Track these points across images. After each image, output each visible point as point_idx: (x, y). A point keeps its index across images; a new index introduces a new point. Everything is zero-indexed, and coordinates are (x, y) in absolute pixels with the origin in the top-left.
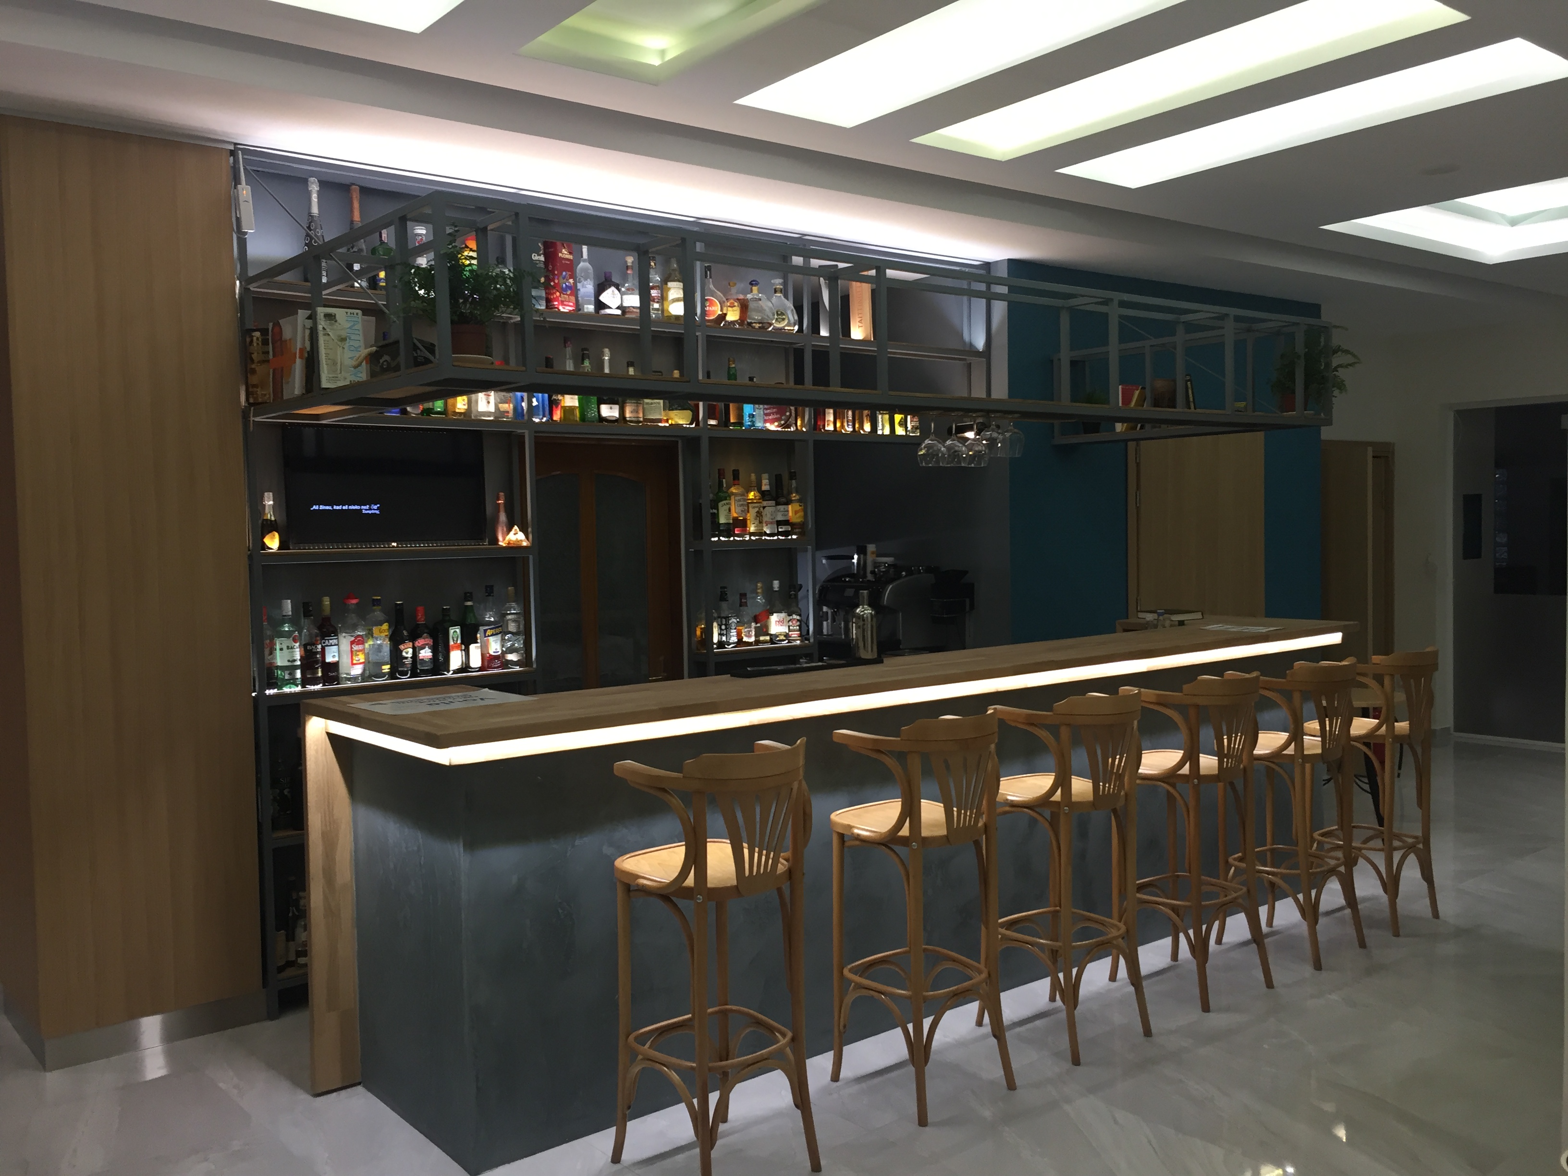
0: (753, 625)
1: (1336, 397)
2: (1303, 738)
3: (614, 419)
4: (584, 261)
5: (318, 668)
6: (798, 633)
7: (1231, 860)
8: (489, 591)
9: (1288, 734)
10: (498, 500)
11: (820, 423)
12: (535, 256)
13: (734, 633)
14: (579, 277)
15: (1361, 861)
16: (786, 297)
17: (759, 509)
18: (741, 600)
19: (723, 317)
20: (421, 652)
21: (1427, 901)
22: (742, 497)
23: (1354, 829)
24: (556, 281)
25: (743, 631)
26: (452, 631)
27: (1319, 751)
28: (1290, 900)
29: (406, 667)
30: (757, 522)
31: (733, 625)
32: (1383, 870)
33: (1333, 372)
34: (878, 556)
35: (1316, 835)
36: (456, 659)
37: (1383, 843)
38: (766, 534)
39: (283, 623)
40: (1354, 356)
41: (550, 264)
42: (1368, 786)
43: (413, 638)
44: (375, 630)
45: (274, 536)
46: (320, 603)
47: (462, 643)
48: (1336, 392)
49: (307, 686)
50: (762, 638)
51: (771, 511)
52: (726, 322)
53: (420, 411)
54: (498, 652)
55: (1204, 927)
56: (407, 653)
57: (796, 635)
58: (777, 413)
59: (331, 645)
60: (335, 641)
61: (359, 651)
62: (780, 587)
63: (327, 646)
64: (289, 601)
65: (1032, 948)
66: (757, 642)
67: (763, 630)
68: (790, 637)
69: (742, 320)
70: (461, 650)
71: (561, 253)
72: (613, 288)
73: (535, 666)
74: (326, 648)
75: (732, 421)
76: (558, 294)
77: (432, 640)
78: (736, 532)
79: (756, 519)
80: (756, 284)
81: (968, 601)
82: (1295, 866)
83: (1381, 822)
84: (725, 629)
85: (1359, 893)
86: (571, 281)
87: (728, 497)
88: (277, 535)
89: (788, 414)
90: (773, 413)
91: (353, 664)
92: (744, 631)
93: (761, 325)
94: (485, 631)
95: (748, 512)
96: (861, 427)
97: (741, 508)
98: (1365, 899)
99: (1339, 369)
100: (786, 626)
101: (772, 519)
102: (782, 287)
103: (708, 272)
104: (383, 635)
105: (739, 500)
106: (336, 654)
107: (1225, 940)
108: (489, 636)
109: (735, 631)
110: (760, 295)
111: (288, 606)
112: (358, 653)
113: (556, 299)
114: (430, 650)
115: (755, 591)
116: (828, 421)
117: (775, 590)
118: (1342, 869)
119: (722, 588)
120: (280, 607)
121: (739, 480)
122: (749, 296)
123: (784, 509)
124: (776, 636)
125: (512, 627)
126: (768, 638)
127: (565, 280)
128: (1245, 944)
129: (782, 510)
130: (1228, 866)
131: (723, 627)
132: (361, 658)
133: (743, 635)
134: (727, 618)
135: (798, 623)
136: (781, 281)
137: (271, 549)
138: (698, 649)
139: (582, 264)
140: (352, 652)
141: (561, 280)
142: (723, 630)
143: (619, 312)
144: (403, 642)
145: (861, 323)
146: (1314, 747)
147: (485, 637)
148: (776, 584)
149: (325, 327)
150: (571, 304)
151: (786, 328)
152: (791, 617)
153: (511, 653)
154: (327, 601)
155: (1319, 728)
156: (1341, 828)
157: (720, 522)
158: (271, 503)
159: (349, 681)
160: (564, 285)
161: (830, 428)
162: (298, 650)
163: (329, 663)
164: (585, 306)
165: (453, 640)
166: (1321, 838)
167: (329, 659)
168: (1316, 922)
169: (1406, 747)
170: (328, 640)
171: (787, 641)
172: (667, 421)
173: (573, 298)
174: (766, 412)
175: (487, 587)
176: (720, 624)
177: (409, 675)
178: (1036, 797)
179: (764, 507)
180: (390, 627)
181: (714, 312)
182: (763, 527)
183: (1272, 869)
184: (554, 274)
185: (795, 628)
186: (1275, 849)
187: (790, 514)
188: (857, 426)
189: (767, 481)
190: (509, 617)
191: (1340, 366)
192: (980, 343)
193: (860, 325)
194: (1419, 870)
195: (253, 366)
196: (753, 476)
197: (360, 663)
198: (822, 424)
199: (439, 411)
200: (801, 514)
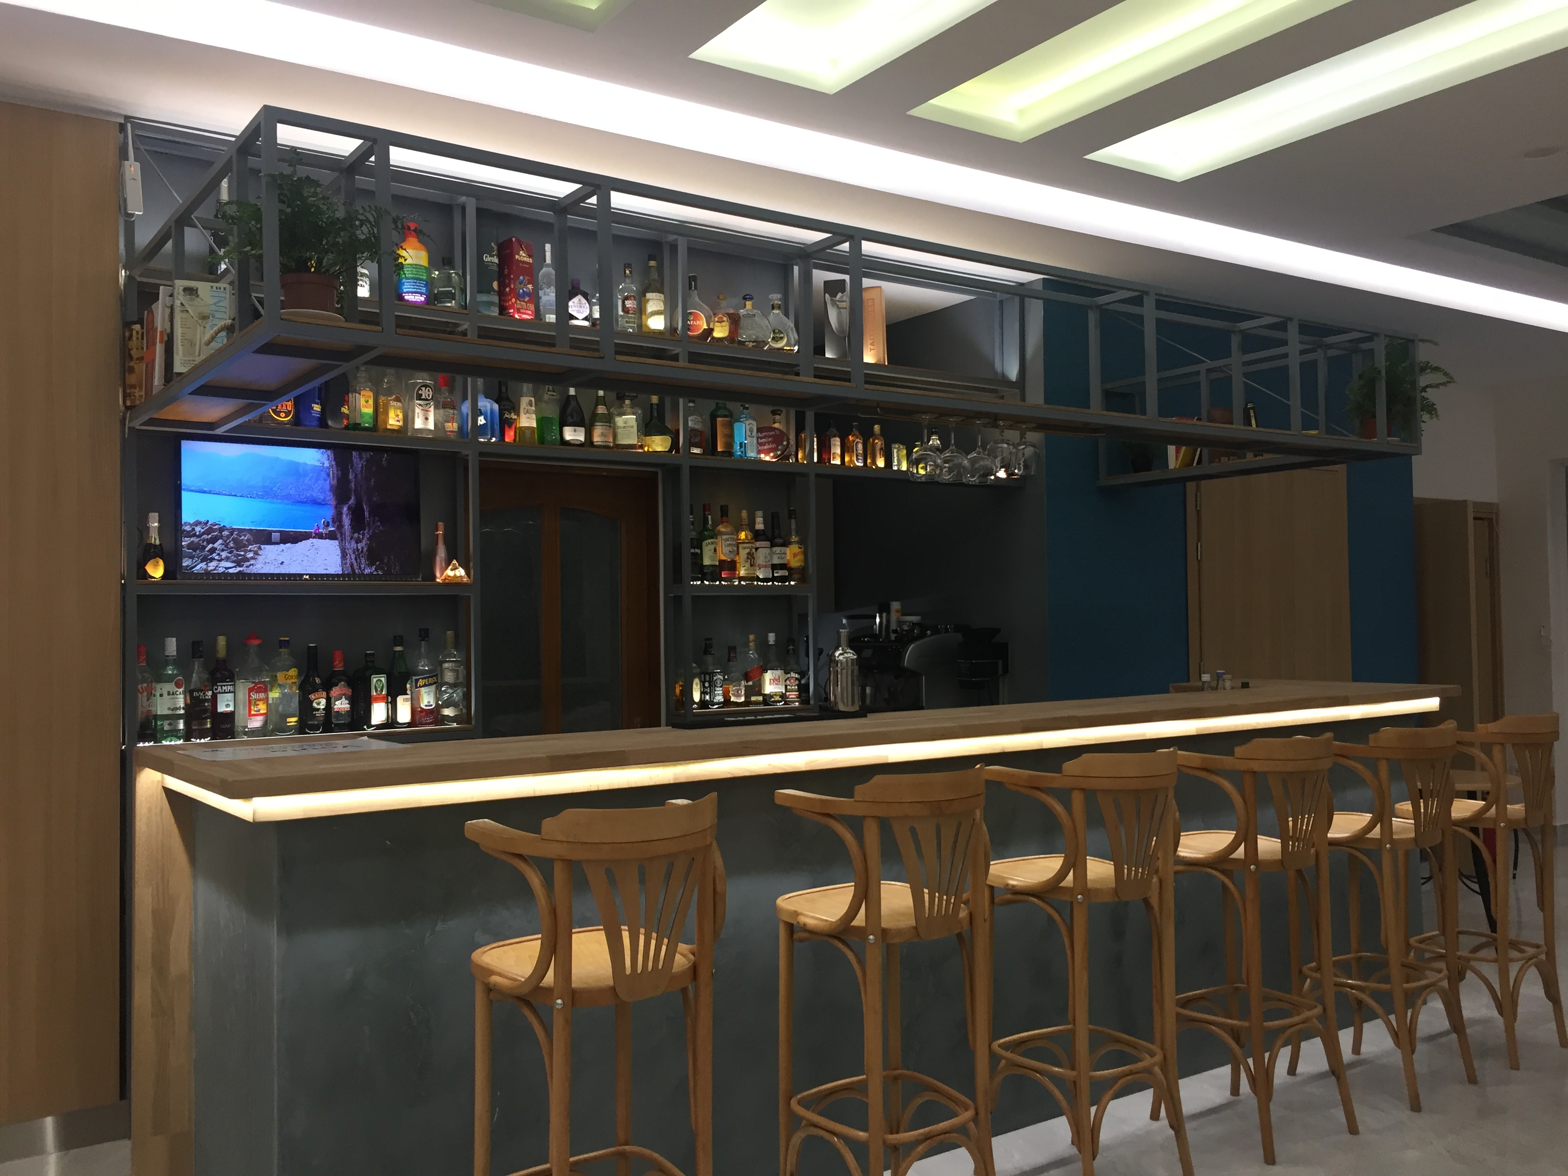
0: (743, 683)
1: (1425, 422)
2: (1391, 820)
3: (578, 443)
4: (548, 266)
5: (206, 718)
6: (797, 693)
7: (1305, 969)
8: (424, 634)
9: (1371, 815)
10: (437, 531)
11: (825, 457)
12: (486, 257)
13: (719, 691)
14: (541, 284)
15: (1469, 975)
16: (787, 315)
17: (751, 550)
18: (729, 654)
19: (710, 331)
20: (337, 703)
21: (1553, 1026)
22: (731, 536)
23: (1460, 936)
24: (512, 286)
25: (730, 689)
26: (375, 680)
27: (1413, 835)
28: (1379, 1022)
29: (317, 720)
30: (748, 565)
31: (719, 682)
32: (1497, 987)
33: (1421, 392)
34: (903, 614)
35: (1412, 941)
36: (379, 713)
37: (1497, 953)
38: (758, 579)
39: (166, 663)
40: (1446, 374)
41: (506, 267)
42: (1477, 885)
43: (327, 687)
44: (280, 676)
45: (158, 562)
46: (215, 643)
47: (388, 694)
48: (1426, 417)
49: (193, 740)
50: (753, 699)
51: (763, 554)
52: (713, 338)
53: (343, 426)
54: (431, 705)
55: (1267, 1055)
56: (319, 704)
57: (794, 696)
58: (772, 442)
59: (225, 693)
60: (231, 688)
61: (260, 700)
62: (776, 640)
63: (220, 693)
64: (174, 639)
65: (1041, 1077)
66: (747, 703)
67: (756, 689)
68: (788, 698)
69: (732, 337)
70: (387, 703)
71: (518, 255)
72: (580, 297)
73: (473, 722)
74: (218, 695)
75: (719, 450)
76: (513, 300)
77: (351, 690)
78: (723, 576)
79: (746, 562)
80: (751, 299)
81: (1000, 663)
82: (1387, 980)
83: (1493, 928)
84: (708, 688)
85: (1467, 1013)
86: (530, 286)
87: (714, 535)
88: (161, 563)
89: (785, 443)
90: (768, 443)
91: (250, 715)
92: (732, 689)
93: (754, 344)
94: (417, 681)
95: (738, 554)
96: (874, 462)
97: (730, 548)
98: (1476, 1022)
99: (1427, 389)
100: (782, 685)
101: (766, 562)
102: (780, 303)
103: (693, 283)
104: (290, 682)
105: (727, 540)
106: (232, 704)
107: (1300, 1069)
108: (420, 687)
109: (721, 689)
110: (755, 311)
111: (171, 646)
112: (258, 703)
113: (512, 307)
114: (347, 702)
115: (746, 645)
116: (834, 454)
117: (770, 643)
118: (1445, 984)
119: (707, 639)
120: (163, 647)
121: (727, 517)
122: (742, 312)
123: (781, 551)
124: (771, 696)
125: (449, 677)
126: (761, 698)
127: (522, 285)
128: (1321, 1076)
129: (778, 551)
130: (1303, 977)
131: (707, 684)
132: (263, 708)
133: (730, 695)
134: (712, 674)
135: (797, 682)
136: (779, 296)
137: (155, 578)
138: (677, 710)
139: (544, 270)
140: (250, 701)
141: (518, 286)
142: (707, 688)
143: (586, 324)
144: (315, 690)
145: (873, 345)
146: (1405, 830)
147: (417, 687)
148: (772, 637)
149: (183, 302)
150: (530, 312)
151: (785, 348)
152: (789, 675)
153: (448, 708)
154: (222, 641)
155: (1411, 809)
156: (1443, 933)
157: (704, 564)
158: (156, 524)
159: (245, 735)
160: (521, 291)
161: (838, 462)
162: (182, 696)
163: (222, 713)
164: (547, 316)
165: (376, 691)
166: (1418, 945)
167: (221, 708)
168: (1413, 1052)
169: (1522, 836)
170: (221, 686)
171: (783, 702)
172: (641, 447)
173: (532, 307)
174: (760, 441)
175: (420, 630)
176: (703, 679)
177: (321, 730)
178: (1043, 882)
179: (757, 549)
180: (299, 674)
181: (698, 327)
182: (756, 570)
183: (1359, 983)
184: (510, 279)
185: (793, 687)
186: (1360, 958)
187: (788, 557)
188: (869, 461)
189: (762, 519)
190: (446, 665)
191: (1430, 386)
192: (1013, 373)
193: (872, 347)
194: (1542, 986)
195: (132, 364)
196: (744, 514)
197: (262, 714)
198: (827, 457)
199: (367, 427)
200: (801, 557)
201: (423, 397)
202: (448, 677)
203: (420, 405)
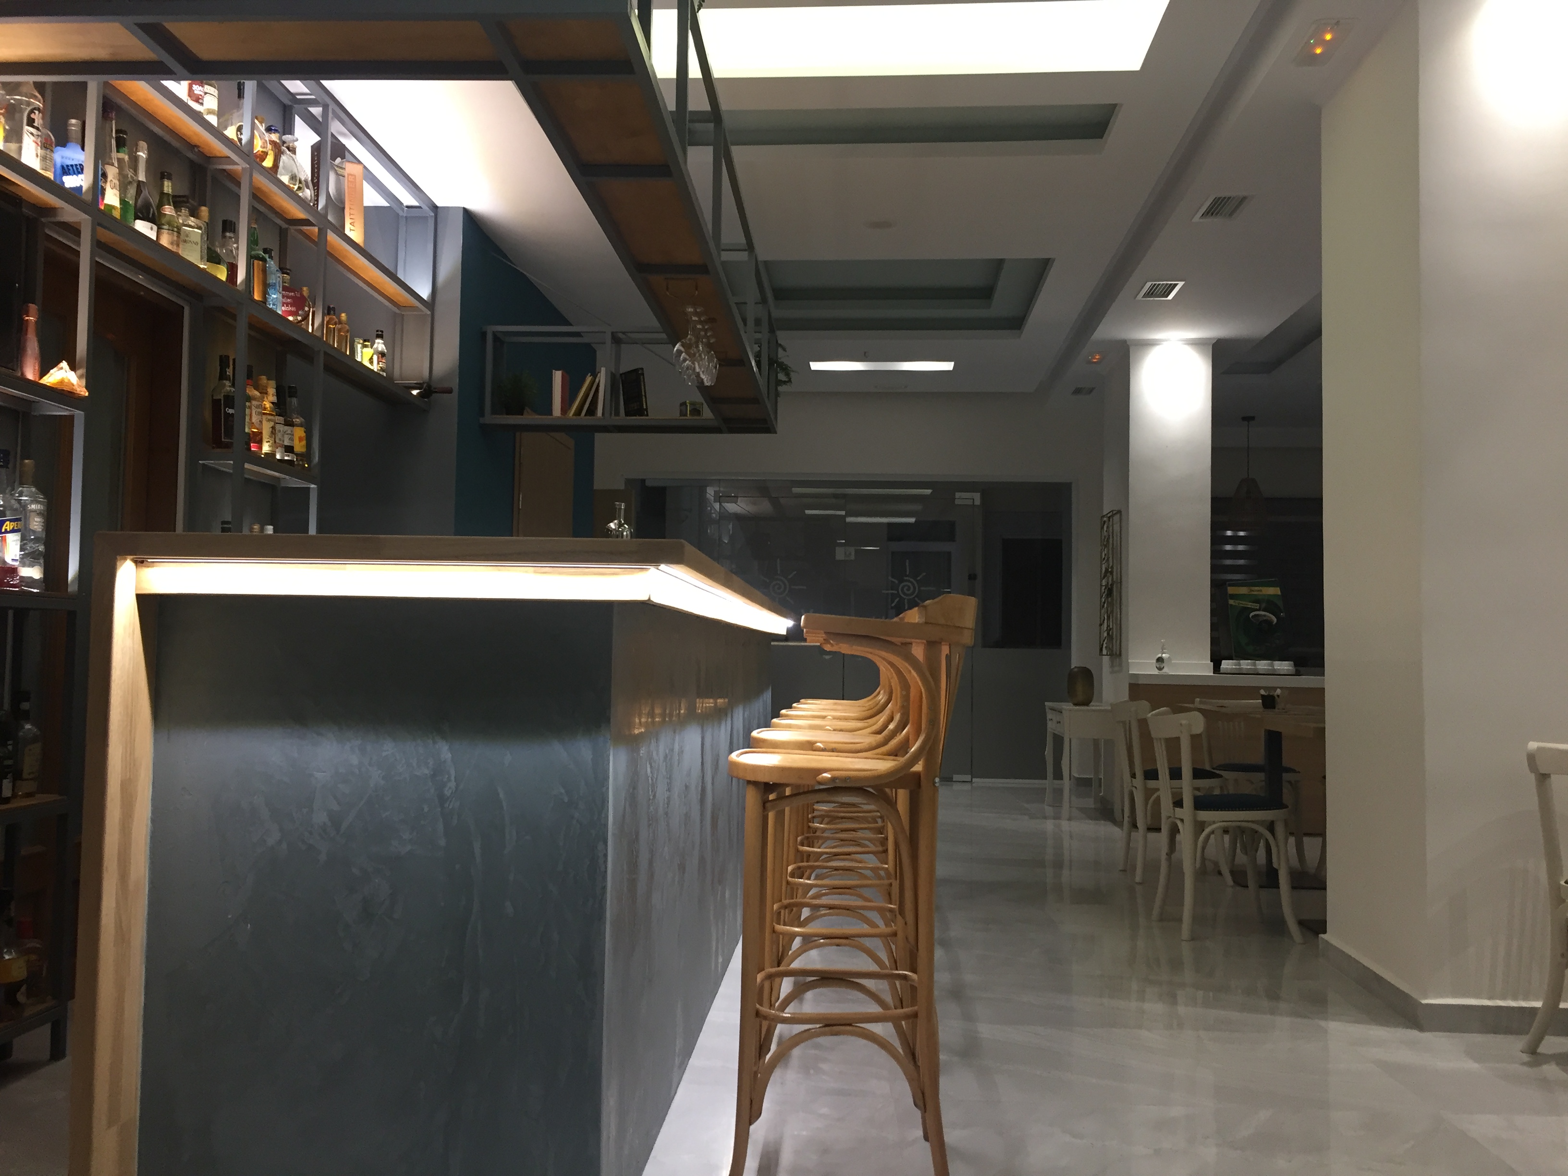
3: (150, 243)
8: (5, 458)
10: (26, 315)
17: (272, 424)
22: (260, 403)
51: (280, 431)
54: (17, 560)
58: (292, 305)
75: (256, 298)
79: (270, 436)
87: (250, 399)
89: (307, 309)
90: (289, 305)
95: (263, 425)
97: (259, 418)
101: (282, 441)
105: (257, 407)
108: (6, 532)
121: (252, 379)
129: (289, 432)
175: (2, 451)
179: (277, 424)
187: (295, 440)
190: (33, 507)
193: (354, 224)
200: (305, 442)
201: (36, 124)
202: (35, 523)
203: (32, 134)
